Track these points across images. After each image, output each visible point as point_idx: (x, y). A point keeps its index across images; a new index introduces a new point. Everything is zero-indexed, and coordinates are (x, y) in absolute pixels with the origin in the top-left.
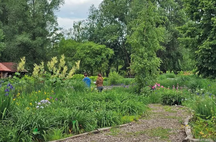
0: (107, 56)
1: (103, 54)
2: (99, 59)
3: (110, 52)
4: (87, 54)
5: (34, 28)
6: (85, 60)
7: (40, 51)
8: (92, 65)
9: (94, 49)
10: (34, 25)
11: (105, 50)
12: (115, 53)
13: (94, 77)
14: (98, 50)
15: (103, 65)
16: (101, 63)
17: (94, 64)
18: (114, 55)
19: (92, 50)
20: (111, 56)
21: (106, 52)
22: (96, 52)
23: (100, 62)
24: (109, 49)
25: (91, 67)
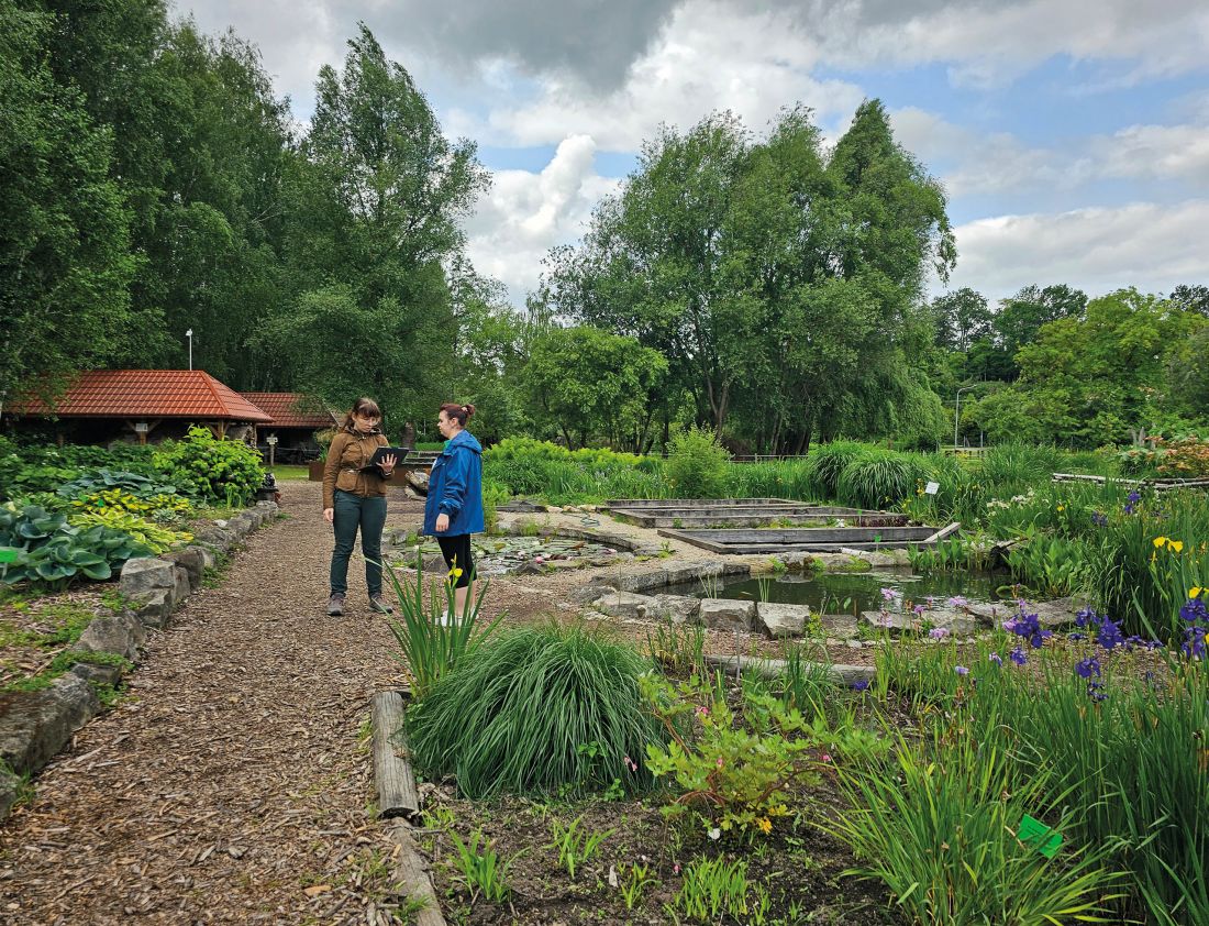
0: (644, 377)
1: (629, 370)
2: (611, 387)
3: (655, 363)
4: (569, 365)
5: (372, 264)
6: (560, 388)
7: (395, 353)
8: (586, 409)
9: (596, 350)
10: (373, 252)
11: (636, 354)
12: (671, 367)
13: (594, 451)
14: (609, 355)
15: (626, 409)
16: (618, 400)
17: (593, 403)
18: (668, 373)
19: (587, 352)
20: (657, 378)
21: (640, 363)
22: (604, 359)
23: (616, 397)
24: (650, 350)
25: (583, 417)
